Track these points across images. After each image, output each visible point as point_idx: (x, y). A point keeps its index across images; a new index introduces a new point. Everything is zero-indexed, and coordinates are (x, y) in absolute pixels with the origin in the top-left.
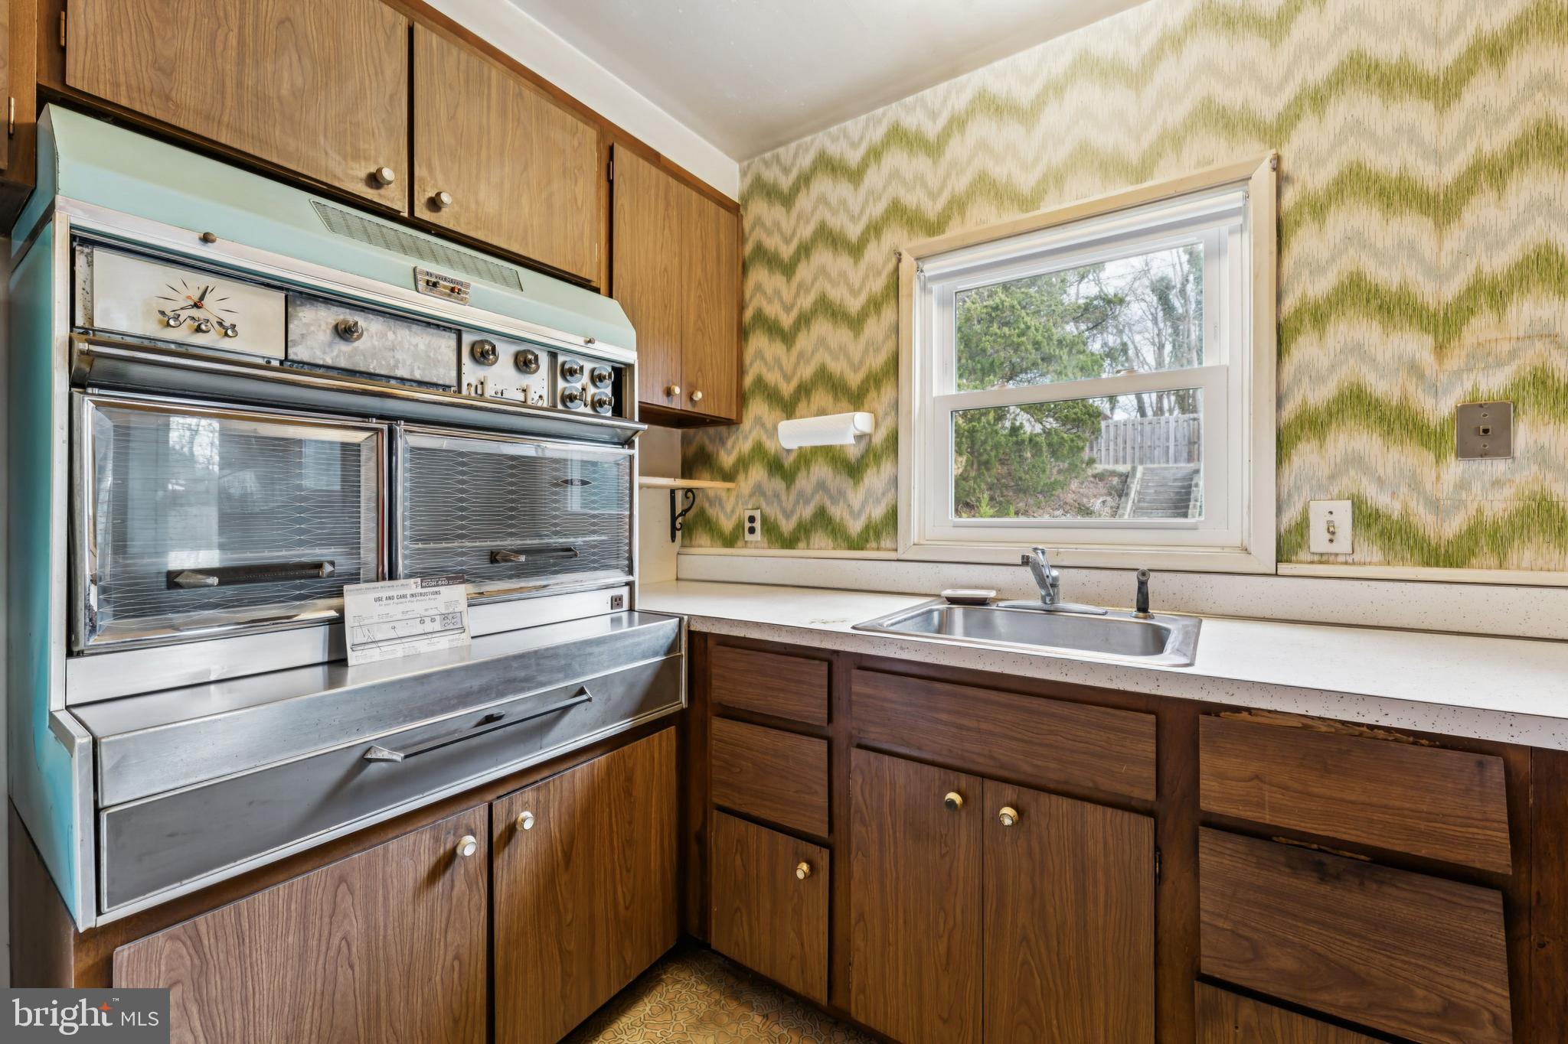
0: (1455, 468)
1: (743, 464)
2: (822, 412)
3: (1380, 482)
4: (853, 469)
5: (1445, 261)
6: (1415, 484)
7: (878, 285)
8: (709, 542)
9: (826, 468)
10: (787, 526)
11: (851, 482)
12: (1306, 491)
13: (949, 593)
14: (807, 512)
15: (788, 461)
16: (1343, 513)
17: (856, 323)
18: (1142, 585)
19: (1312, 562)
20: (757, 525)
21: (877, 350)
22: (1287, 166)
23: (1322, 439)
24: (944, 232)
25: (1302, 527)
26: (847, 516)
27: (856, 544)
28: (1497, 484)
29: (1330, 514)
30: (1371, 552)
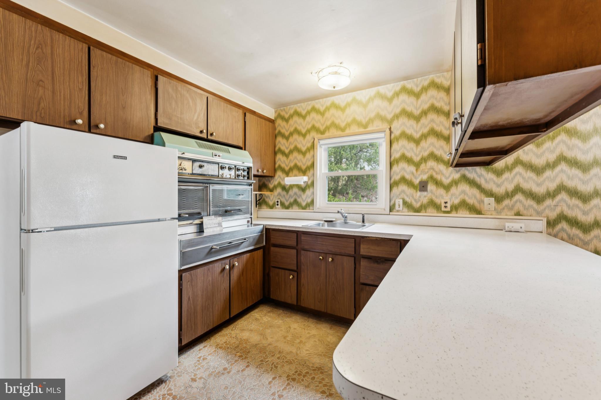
0: (419, 193)
1: (275, 187)
2: (296, 176)
3: (407, 196)
4: (303, 189)
5: (418, 153)
6: (413, 197)
7: (309, 145)
8: (266, 208)
9: (297, 189)
10: (287, 204)
11: (303, 193)
12: (395, 197)
13: (325, 219)
14: (292, 200)
15: (287, 187)
16: (401, 201)
17: (304, 154)
18: (363, 217)
19: (396, 212)
20: (279, 203)
21: (309, 161)
22: (392, 129)
23: (398, 186)
24: (324, 134)
25: (394, 205)
26: (302, 201)
27: (304, 208)
28: (425, 197)
29: (399, 202)
30: (406, 210)
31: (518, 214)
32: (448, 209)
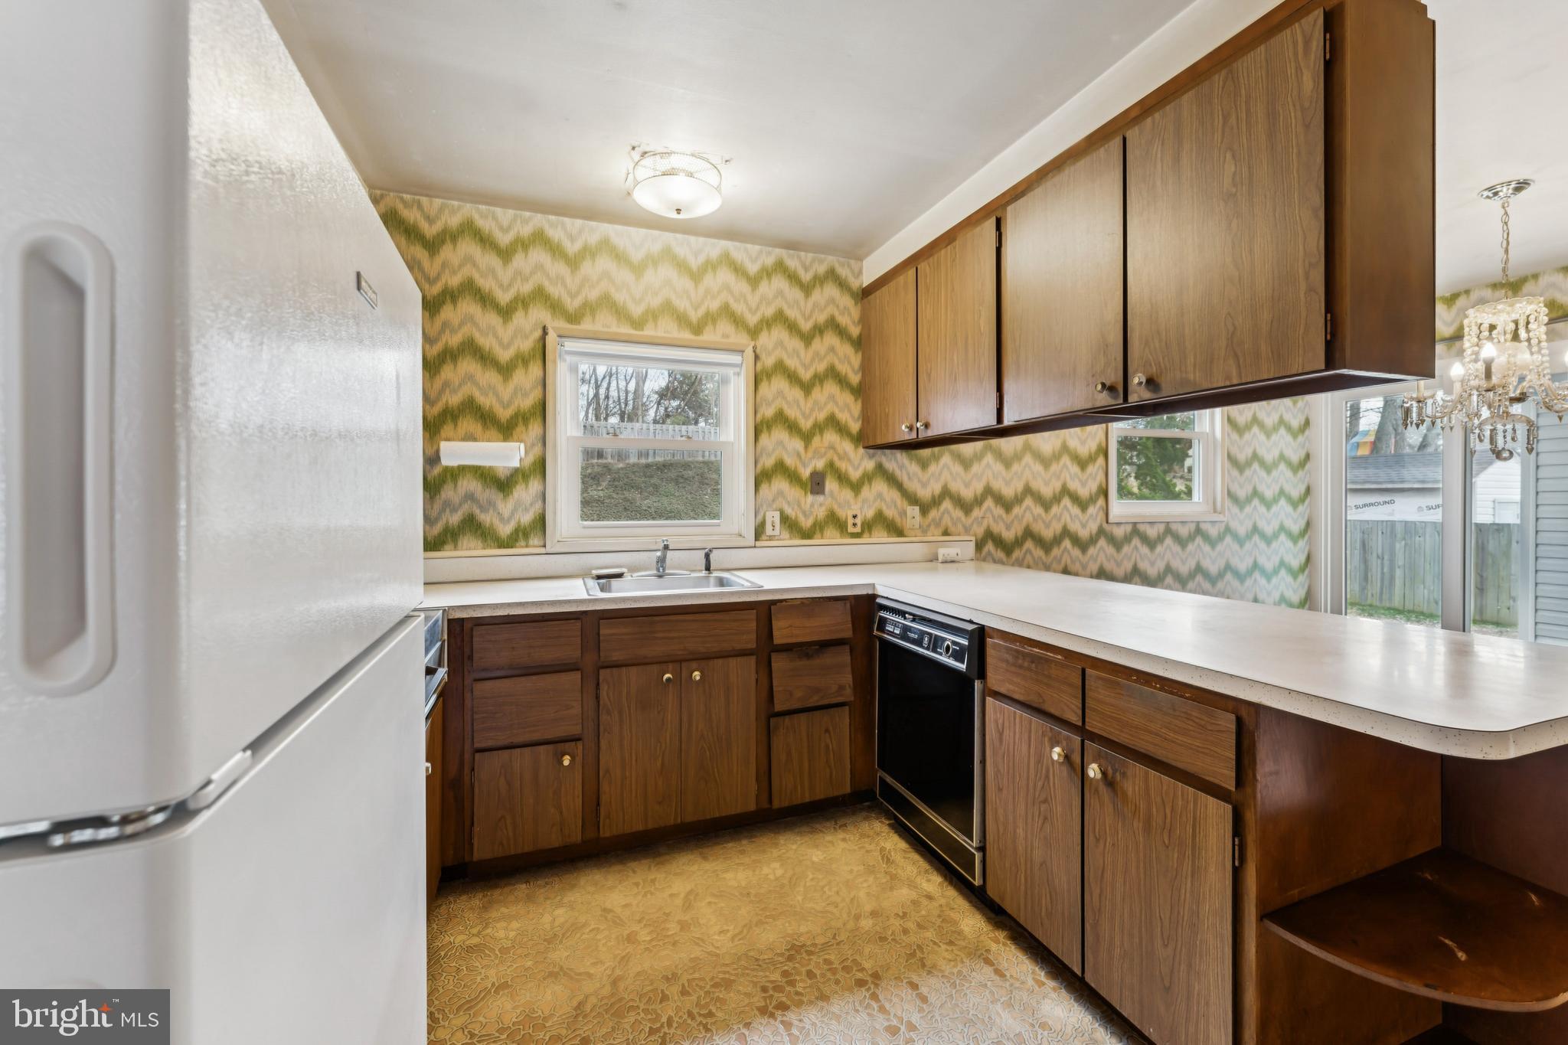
0: (810, 498)
2: (470, 438)
3: (789, 503)
4: (503, 484)
5: (807, 411)
6: (799, 505)
7: (527, 345)
9: (475, 482)
10: (431, 532)
11: (501, 495)
12: (765, 507)
13: (595, 572)
16: (777, 514)
17: (506, 370)
18: (707, 556)
19: (767, 540)
21: (525, 395)
22: (758, 351)
23: (770, 482)
24: (579, 323)
25: (763, 523)
26: (496, 522)
27: (502, 544)
28: (821, 505)
29: (772, 517)
30: (786, 534)
32: (858, 529)
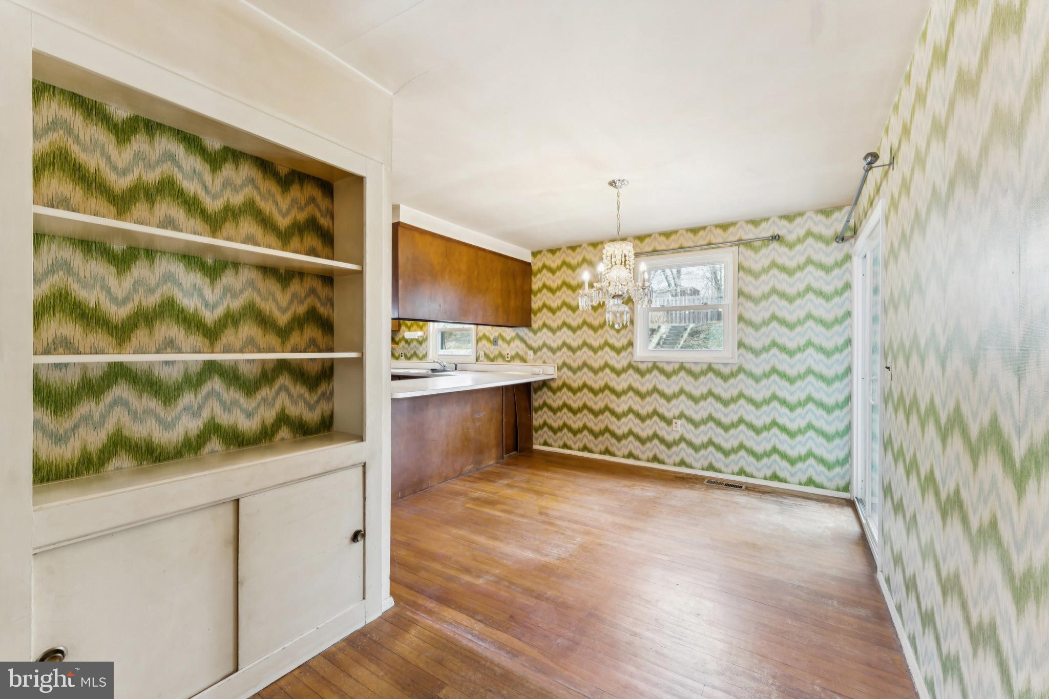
0: (493, 347)
1: (400, 341)
2: (415, 331)
3: (486, 349)
6: (490, 349)
9: (415, 342)
10: (409, 355)
11: (420, 346)
12: (480, 350)
14: (412, 352)
15: (409, 341)
18: (456, 365)
19: (480, 361)
20: (403, 355)
23: (481, 341)
25: (479, 356)
26: (419, 353)
27: (421, 359)
28: (496, 349)
29: (482, 354)
30: (486, 360)
31: (544, 362)
32: (509, 359)
